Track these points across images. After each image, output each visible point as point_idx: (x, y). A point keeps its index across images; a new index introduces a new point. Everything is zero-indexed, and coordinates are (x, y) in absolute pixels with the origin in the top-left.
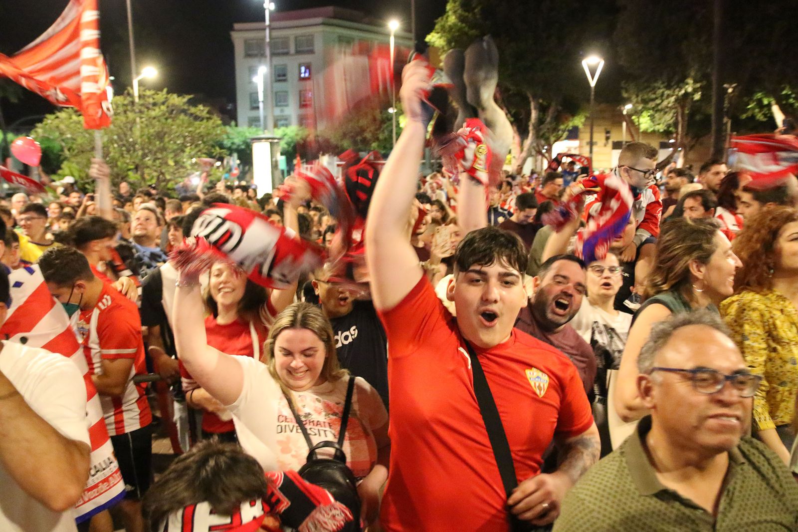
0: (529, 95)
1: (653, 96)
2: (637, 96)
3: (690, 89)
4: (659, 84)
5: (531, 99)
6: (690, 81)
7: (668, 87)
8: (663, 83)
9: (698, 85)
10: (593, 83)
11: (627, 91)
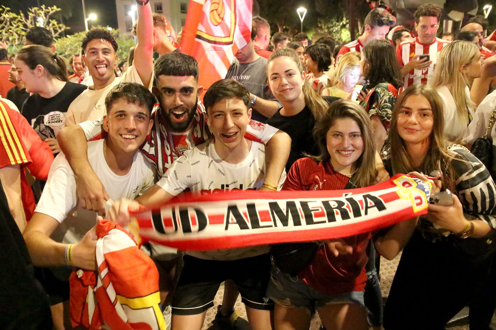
0: (278, 25)
1: (332, 25)
2: (325, 25)
3: (344, 23)
4: (333, 20)
5: (279, 26)
6: (345, 19)
7: (338, 21)
8: (335, 19)
9: (348, 21)
10: (302, 20)
11: (320, 23)
